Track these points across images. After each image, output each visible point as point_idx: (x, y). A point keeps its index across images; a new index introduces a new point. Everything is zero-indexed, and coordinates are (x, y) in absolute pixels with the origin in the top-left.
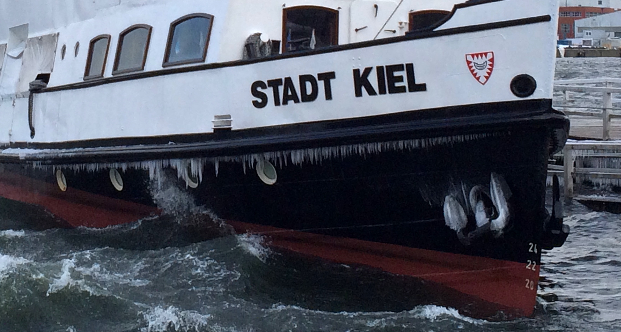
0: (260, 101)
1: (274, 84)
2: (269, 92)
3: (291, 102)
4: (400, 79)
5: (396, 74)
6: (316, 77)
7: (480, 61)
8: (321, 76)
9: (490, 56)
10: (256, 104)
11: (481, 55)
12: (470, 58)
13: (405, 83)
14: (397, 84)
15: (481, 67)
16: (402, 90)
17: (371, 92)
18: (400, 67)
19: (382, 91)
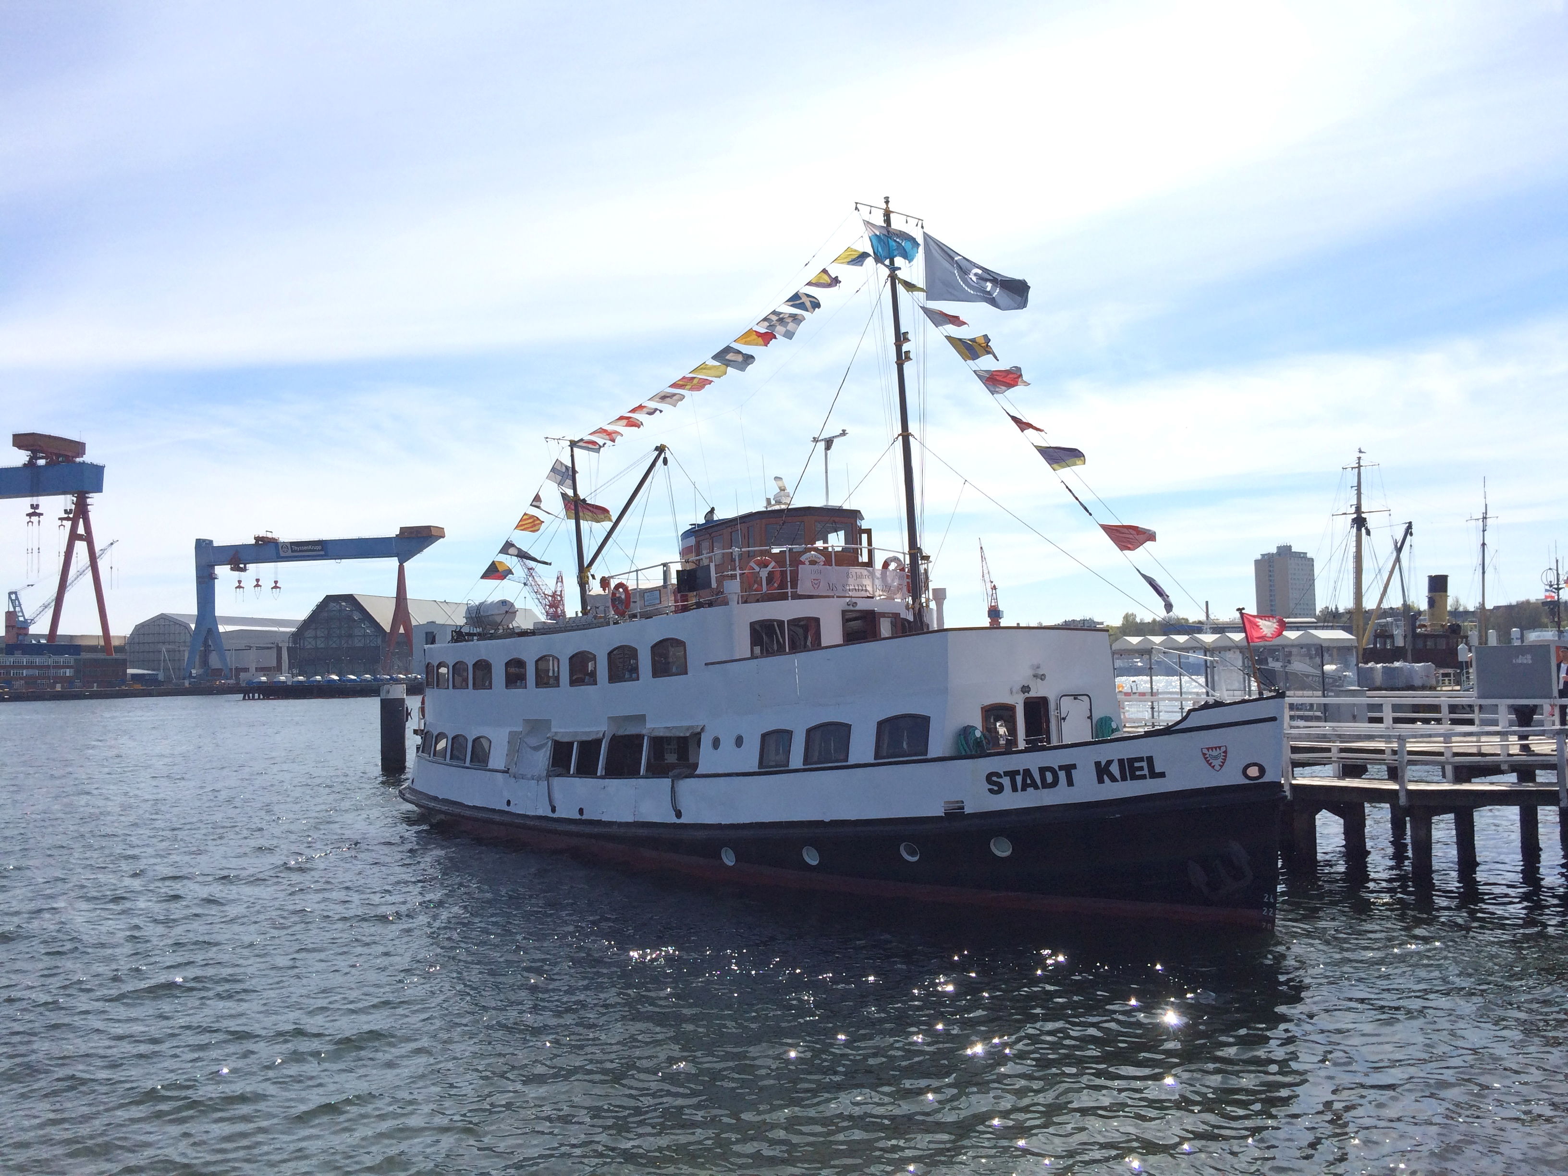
0: (996, 788)
1: (1012, 774)
2: (1006, 781)
3: (1030, 790)
4: (1141, 768)
5: (1137, 765)
6: (1057, 769)
7: (1215, 753)
8: (1061, 768)
9: (1223, 749)
10: (991, 791)
11: (1216, 748)
12: (1205, 751)
13: (1146, 772)
14: (1138, 773)
15: (1216, 758)
16: (1143, 777)
17: (1113, 779)
18: (1141, 759)
19: (1124, 778)
